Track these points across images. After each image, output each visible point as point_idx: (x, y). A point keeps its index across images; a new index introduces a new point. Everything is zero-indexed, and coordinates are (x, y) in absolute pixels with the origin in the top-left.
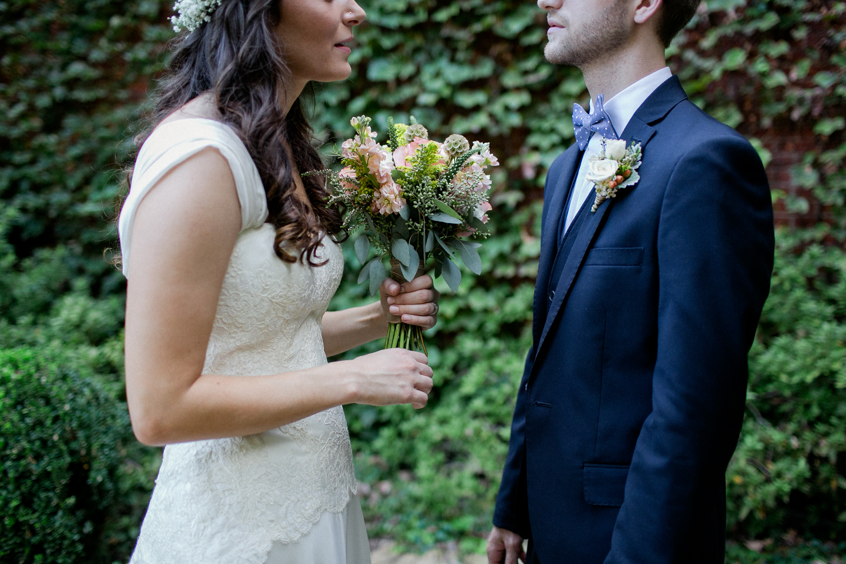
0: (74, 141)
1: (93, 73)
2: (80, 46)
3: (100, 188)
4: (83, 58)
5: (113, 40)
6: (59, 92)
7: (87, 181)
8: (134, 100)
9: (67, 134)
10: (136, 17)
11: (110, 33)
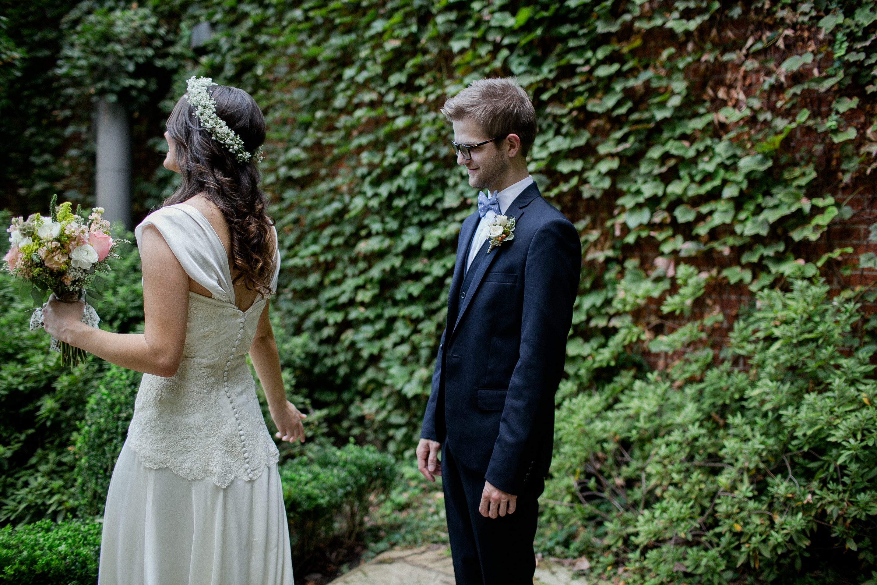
0: (290, 209)
1: (303, 155)
2: (298, 134)
3: (307, 246)
4: (297, 145)
5: (317, 129)
6: (283, 171)
7: (299, 240)
8: (333, 175)
9: (285, 205)
10: (335, 110)
11: (315, 124)
